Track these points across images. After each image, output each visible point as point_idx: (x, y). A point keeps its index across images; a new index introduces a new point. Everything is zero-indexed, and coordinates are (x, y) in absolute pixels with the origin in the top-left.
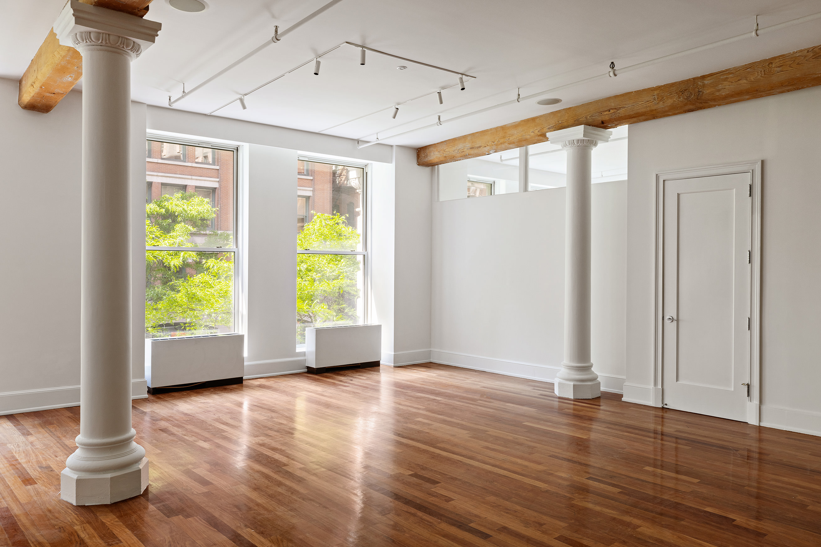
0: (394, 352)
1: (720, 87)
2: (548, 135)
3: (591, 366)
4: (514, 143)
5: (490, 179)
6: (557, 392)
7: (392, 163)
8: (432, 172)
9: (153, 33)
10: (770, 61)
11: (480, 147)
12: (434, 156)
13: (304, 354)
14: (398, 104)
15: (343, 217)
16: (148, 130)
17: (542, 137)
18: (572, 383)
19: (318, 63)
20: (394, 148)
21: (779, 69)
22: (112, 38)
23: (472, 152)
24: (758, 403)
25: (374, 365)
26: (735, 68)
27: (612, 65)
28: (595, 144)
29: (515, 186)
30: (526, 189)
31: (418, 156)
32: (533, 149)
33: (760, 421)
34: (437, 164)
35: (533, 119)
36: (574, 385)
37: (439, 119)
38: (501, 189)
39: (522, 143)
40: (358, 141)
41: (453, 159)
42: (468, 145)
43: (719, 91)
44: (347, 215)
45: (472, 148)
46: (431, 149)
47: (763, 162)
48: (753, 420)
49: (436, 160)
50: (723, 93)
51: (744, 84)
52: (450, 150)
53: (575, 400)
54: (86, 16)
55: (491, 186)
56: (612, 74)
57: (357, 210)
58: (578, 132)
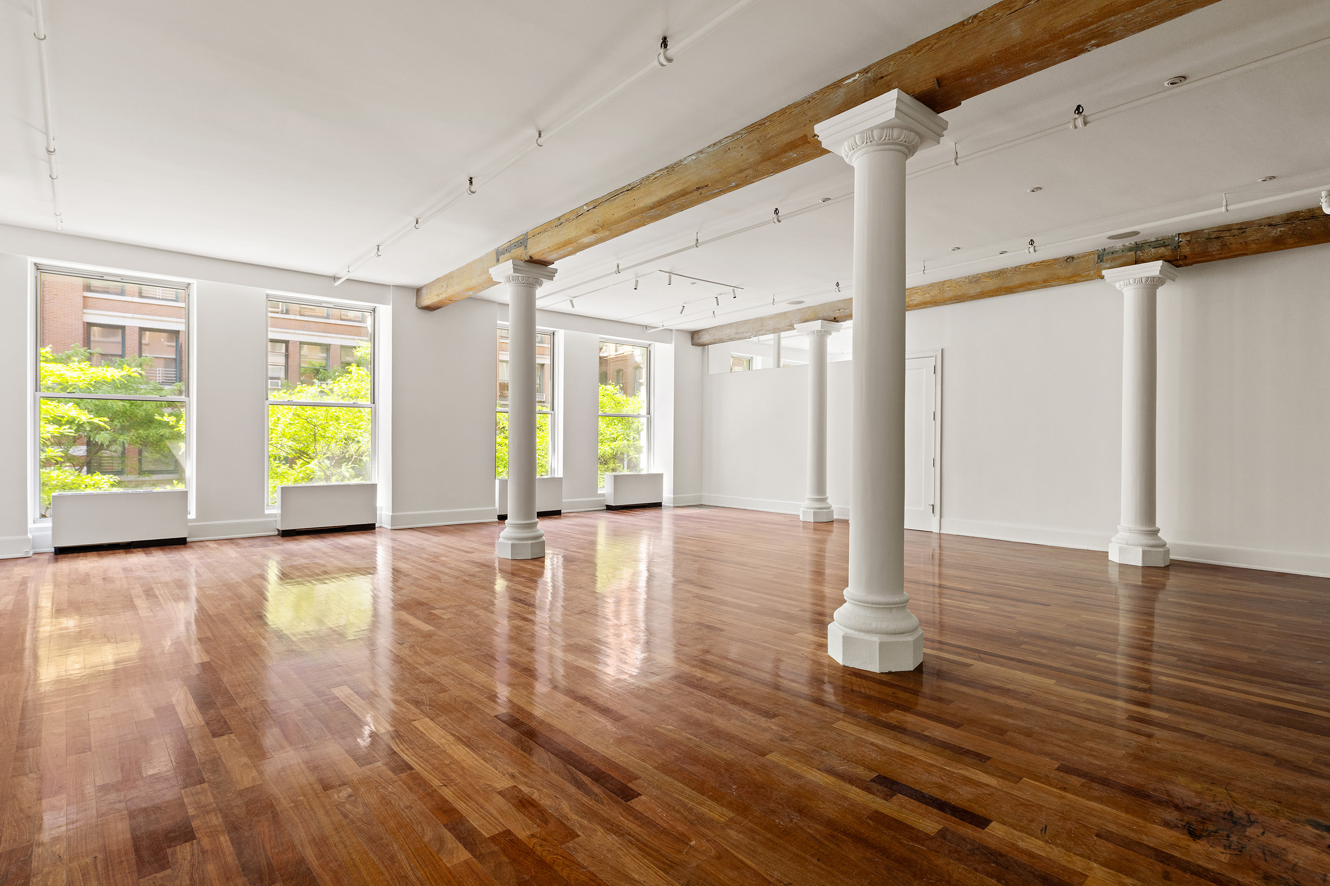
0: (674, 495)
1: (913, 298)
2: (795, 326)
3: (827, 498)
4: (769, 330)
5: (749, 356)
6: (801, 519)
7: (671, 343)
8: (703, 351)
9: (553, 275)
10: (943, 283)
11: (743, 333)
12: (705, 338)
13: (604, 495)
14: (685, 303)
15: (618, 387)
16: (498, 322)
17: (791, 327)
18: (813, 511)
19: (637, 281)
20: (674, 332)
21: (948, 289)
22: (531, 279)
23: (737, 336)
24: (939, 517)
25: (658, 505)
26: (922, 286)
27: (838, 284)
28: (830, 334)
29: (771, 362)
30: (779, 366)
31: (692, 338)
32: (783, 334)
33: (940, 530)
34: (708, 345)
35: (785, 313)
36: (814, 512)
37: (714, 313)
38: (758, 364)
39: (776, 330)
40: (646, 327)
41: (722, 341)
42: (734, 331)
43: (912, 301)
44: (621, 385)
45: (736, 333)
46: (703, 333)
47: (942, 350)
48: (935, 529)
49: (708, 342)
50: (915, 302)
51: (928, 297)
52: (719, 335)
53: (814, 522)
54: (519, 268)
55: (750, 361)
56: (837, 290)
57: (641, 381)
58: (817, 325)
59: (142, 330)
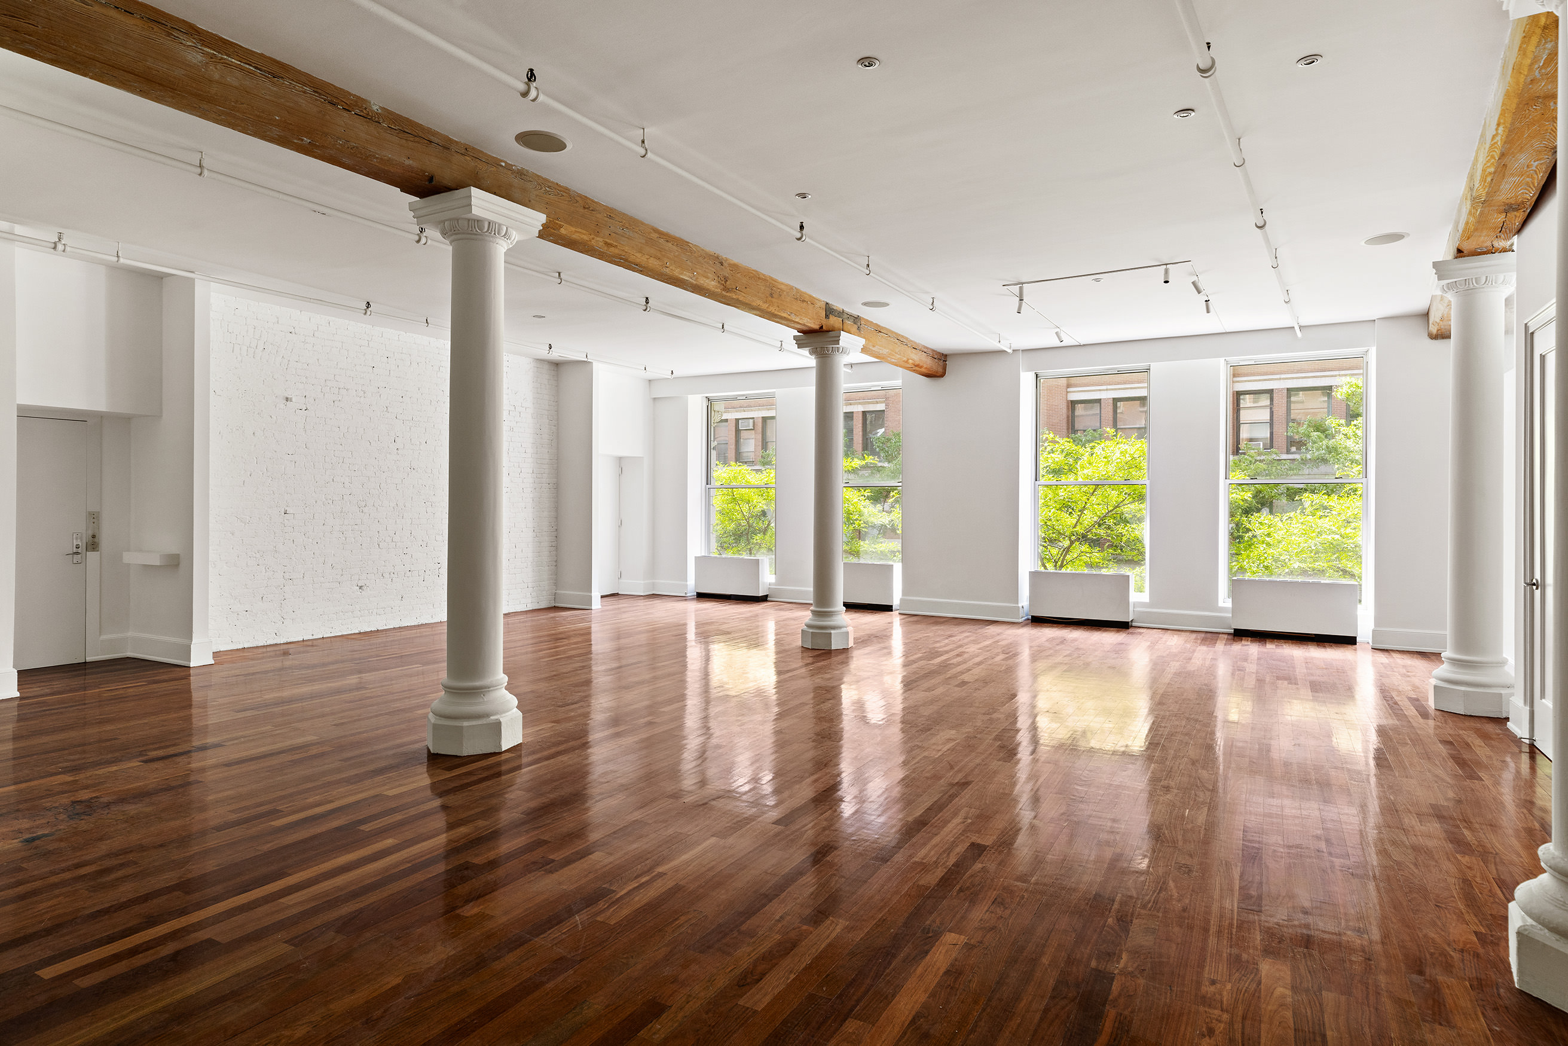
59: (1116, 401)
